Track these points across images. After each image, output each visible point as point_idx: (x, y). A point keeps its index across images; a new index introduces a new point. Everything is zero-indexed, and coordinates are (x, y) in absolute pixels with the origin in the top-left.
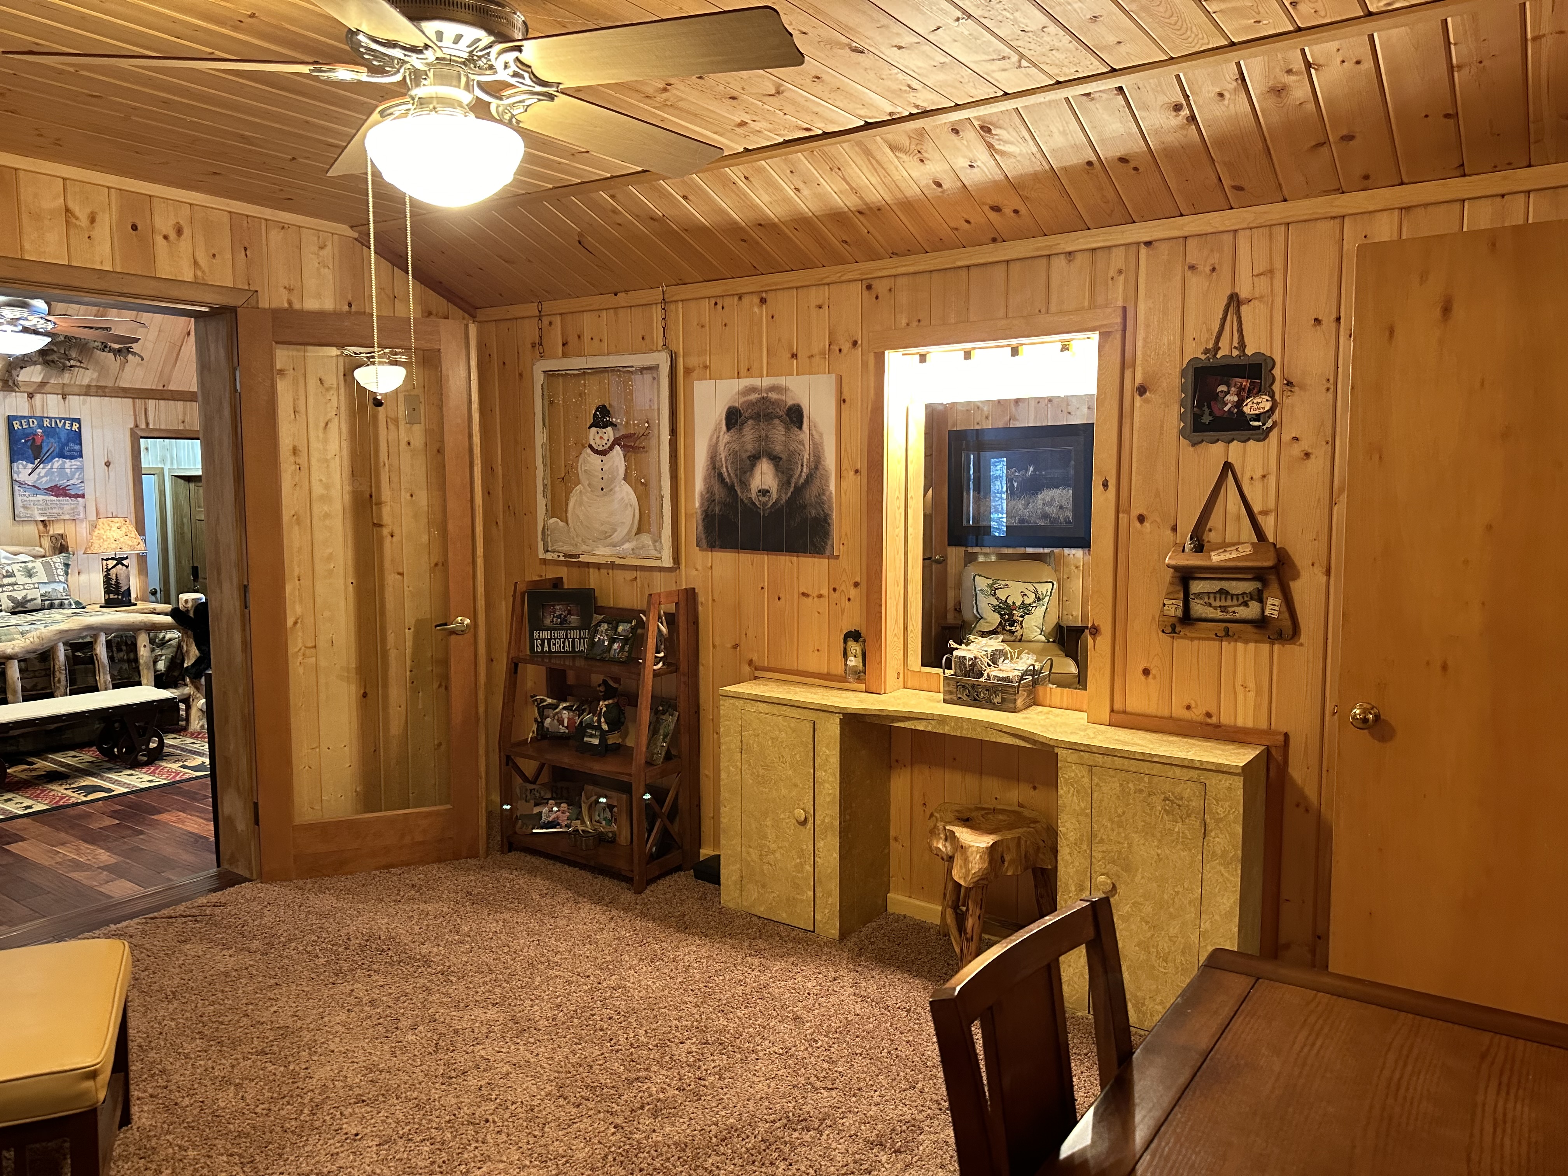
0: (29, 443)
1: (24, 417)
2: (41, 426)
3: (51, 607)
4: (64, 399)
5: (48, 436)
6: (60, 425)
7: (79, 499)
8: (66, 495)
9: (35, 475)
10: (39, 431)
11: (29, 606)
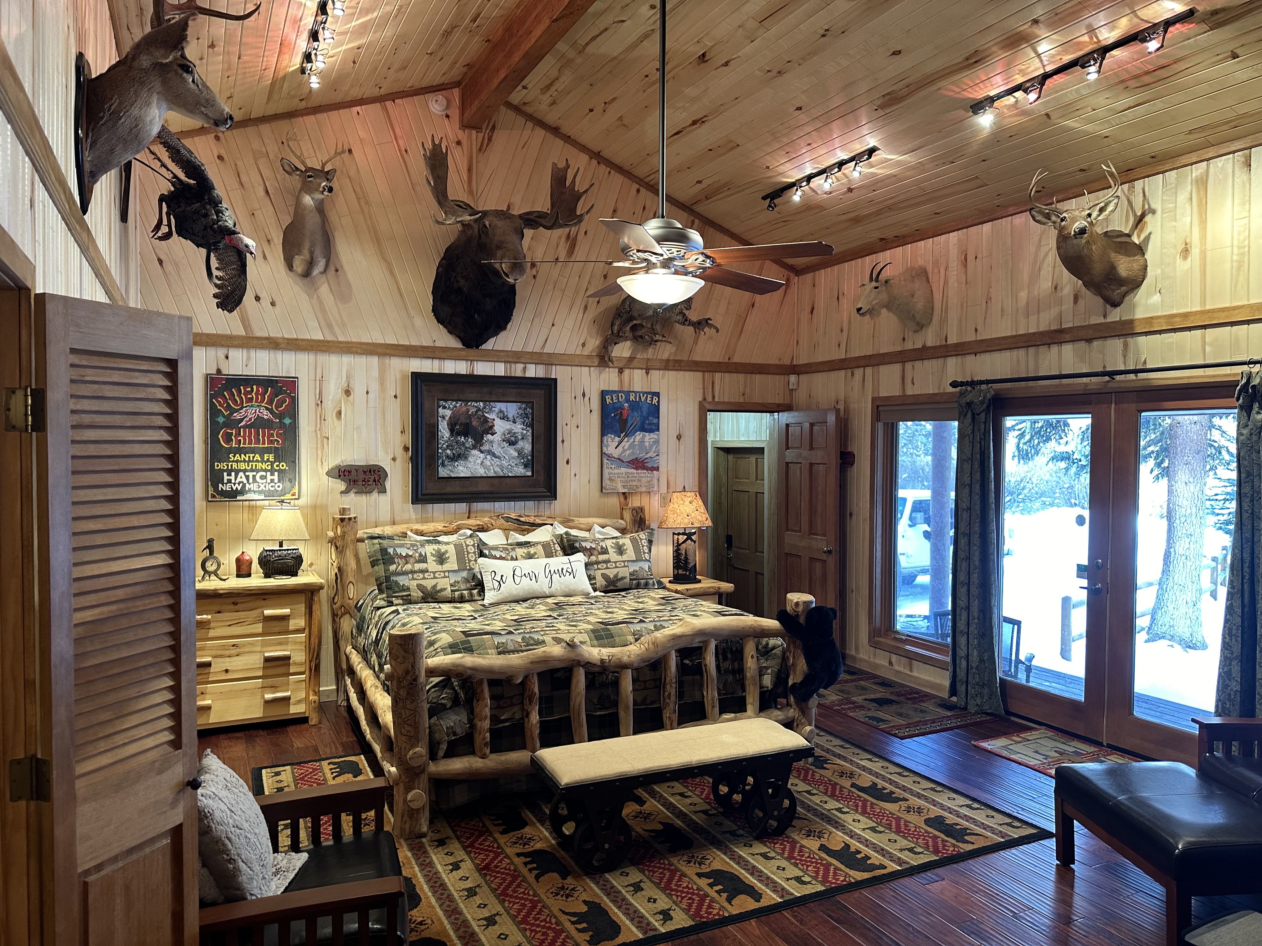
0: (617, 417)
1: (615, 392)
2: (627, 400)
3: (638, 586)
4: (647, 373)
5: (633, 410)
6: (643, 399)
7: (655, 472)
8: (644, 468)
9: (620, 448)
10: (626, 405)
11: (620, 585)
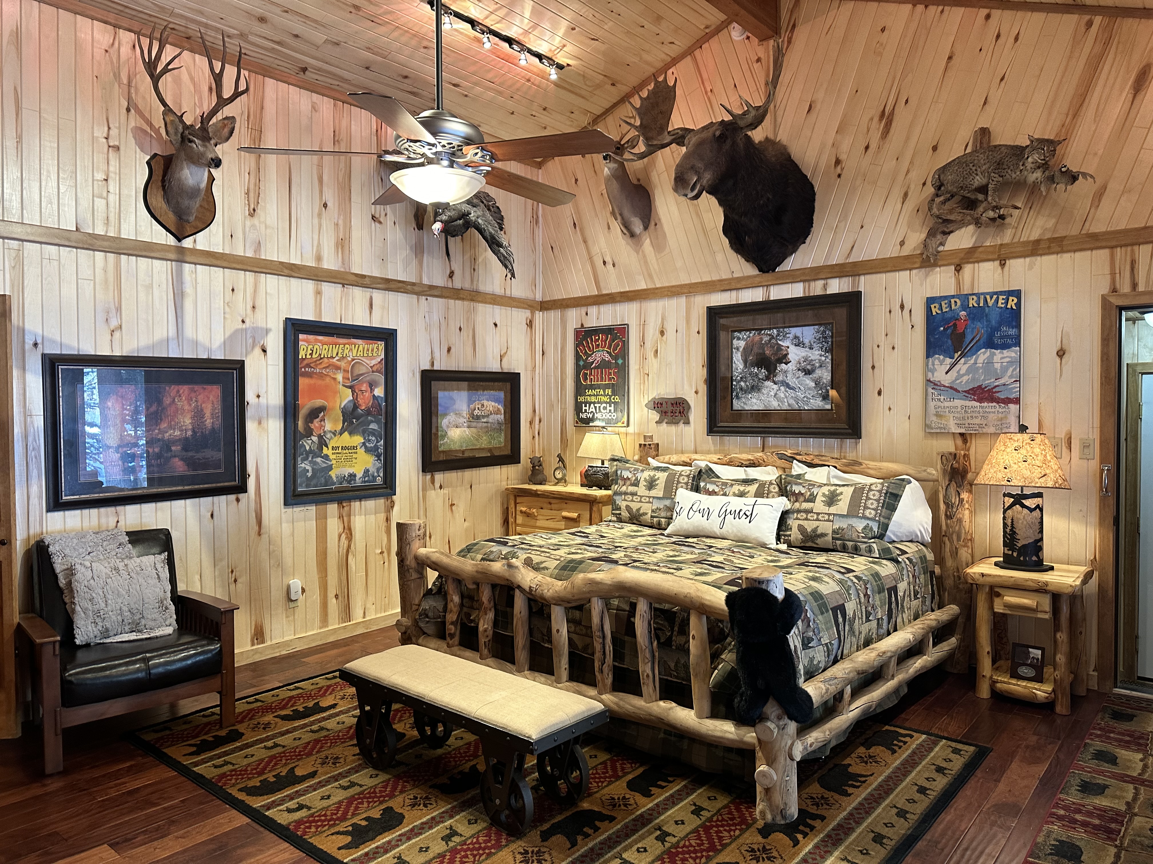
0: (949, 331)
1: (945, 298)
2: (965, 307)
3: (844, 549)
4: (1003, 265)
5: (973, 319)
6: (991, 303)
7: (1011, 406)
8: (992, 399)
9: (953, 373)
10: (963, 313)
11: (820, 542)
